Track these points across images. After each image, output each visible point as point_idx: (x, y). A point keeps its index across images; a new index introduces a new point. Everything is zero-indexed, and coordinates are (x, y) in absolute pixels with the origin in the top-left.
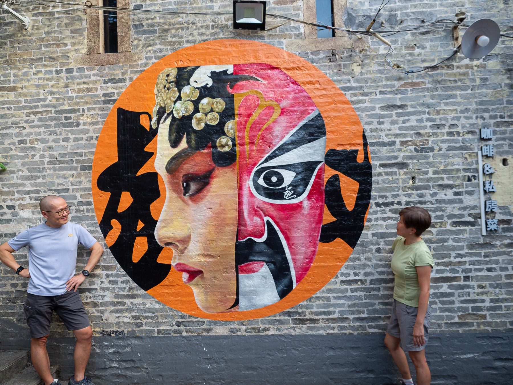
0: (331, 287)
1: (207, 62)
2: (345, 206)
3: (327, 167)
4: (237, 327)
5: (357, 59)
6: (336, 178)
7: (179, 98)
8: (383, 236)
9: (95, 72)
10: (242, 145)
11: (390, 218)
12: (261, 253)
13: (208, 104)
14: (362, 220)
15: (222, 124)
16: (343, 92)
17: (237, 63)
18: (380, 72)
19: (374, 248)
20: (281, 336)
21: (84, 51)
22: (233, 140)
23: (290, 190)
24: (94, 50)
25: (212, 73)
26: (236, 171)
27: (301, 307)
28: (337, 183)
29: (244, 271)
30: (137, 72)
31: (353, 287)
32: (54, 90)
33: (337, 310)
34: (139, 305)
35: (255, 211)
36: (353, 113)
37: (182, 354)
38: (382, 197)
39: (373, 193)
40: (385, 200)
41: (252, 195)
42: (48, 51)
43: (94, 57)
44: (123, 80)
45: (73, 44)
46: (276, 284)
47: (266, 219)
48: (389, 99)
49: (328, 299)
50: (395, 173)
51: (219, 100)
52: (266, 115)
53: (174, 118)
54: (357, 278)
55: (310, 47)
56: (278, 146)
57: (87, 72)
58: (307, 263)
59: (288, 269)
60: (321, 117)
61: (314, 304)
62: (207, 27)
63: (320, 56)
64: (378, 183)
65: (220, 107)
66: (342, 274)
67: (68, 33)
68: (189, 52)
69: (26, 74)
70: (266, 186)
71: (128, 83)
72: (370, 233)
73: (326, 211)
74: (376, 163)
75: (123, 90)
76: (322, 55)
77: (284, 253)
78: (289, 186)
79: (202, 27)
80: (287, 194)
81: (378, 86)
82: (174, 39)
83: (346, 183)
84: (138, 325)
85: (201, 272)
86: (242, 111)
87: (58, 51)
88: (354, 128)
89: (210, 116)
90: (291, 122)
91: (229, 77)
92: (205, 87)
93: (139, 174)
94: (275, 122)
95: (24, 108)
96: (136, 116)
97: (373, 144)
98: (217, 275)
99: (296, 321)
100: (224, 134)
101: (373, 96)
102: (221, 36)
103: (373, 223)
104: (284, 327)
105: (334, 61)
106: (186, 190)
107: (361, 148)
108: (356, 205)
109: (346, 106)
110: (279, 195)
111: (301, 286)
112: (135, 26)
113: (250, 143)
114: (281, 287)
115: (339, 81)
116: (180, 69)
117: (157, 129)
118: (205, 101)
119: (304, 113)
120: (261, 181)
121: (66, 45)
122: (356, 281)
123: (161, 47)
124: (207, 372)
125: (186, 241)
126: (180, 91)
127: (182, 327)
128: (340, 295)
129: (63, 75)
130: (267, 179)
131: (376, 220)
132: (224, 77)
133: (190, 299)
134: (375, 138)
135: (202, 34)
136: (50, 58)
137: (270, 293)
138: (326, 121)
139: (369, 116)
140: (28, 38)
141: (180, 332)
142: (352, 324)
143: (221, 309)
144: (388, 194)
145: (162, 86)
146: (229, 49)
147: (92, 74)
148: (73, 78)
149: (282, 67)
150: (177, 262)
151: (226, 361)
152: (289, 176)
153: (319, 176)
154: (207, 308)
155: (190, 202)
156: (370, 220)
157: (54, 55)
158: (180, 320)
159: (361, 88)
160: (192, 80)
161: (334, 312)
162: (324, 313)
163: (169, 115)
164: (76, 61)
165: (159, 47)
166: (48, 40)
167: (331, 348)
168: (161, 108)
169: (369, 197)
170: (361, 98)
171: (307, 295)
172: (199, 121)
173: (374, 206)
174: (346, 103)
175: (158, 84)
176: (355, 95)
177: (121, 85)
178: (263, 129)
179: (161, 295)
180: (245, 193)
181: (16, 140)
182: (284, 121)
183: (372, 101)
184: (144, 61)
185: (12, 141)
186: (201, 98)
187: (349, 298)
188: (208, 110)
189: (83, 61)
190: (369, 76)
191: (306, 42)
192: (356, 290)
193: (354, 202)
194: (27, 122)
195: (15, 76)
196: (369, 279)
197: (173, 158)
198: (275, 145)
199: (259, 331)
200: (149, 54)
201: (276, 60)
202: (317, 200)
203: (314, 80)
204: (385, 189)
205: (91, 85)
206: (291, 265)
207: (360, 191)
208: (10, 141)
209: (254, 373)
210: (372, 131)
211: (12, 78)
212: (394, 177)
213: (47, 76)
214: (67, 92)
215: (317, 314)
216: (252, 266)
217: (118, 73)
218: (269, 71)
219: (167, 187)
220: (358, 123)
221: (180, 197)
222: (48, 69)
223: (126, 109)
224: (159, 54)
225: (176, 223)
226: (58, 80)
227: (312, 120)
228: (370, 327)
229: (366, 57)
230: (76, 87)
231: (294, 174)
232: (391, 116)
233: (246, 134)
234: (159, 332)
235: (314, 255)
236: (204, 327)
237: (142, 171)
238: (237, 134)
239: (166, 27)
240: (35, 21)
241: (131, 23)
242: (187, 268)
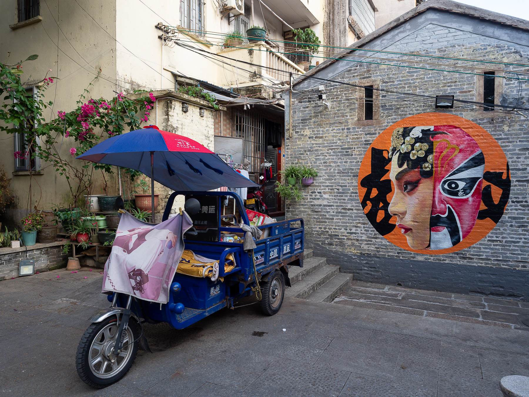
0: (482, 242)
1: (419, 125)
2: (493, 201)
3: (484, 180)
4: (429, 257)
5: (506, 122)
6: (489, 186)
7: (404, 143)
8: (514, 218)
9: (361, 129)
10: (436, 167)
11: (519, 209)
12: (444, 222)
13: (419, 146)
14: (503, 209)
15: (426, 156)
16: (497, 141)
17: (436, 125)
18: (520, 130)
19: (509, 224)
20: (452, 264)
21: (356, 119)
22: (432, 165)
23: (462, 192)
24: (361, 119)
25: (422, 130)
26: (433, 181)
27: (465, 251)
28: (489, 189)
29: (434, 230)
30: (382, 129)
31: (495, 243)
32: (341, 138)
33: (485, 254)
34: (379, 242)
35: (442, 201)
36: (501, 152)
37: (400, 267)
38: (516, 198)
39: (510, 196)
40: (517, 200)
41: (440, 193)
42: (338, 119)
43: (361, 122)
44: (375, 134)
45: (351, 116)
46: (451, 238)
47: (447, 205)
48: (525, 145)
49: (480, 248)
50: (525, 186)
51: (425, 144)
52: (451, 152)
53: (400, 153)
54: (497, 239)
55: (479, 116)
56: (456, 169)
57: (357, 130)
58: (469, 229)
59: (458, 231)
60: (482, 154)
61: (472, 250)
62: (421, 106)
63: (484, 121)
64: (514, 190)
65: (426, 148)
66: (489, 237)
67: (348, 110)
68: (410, 119)
69: (328, 130)
70: (448, 189)
71: (377, 135)
72: (507, 216)
73: (482, 203)
74: (514, 179)
75: (375, 138)
76: (485, 121)
77: (456, 223)
78: (461, 189)
79: (418, 106)
80: (460, 193)
81: (519, 138)
82: (402, 113)
83: (495, 190)
84: (378, 252)
85: (411, 229)
86: (438, 150)
87: (343, 119)
88: (502, 160)
89: (420, 152)
90: (465, 157)
91: (431, 132)
92: (418, 138)
93: (381, 180)
94: (456, 156)
95: (326, 146)
96: (381, 151)
97: (513, 169)
98: (419, 231)
99: (461, 258)
100: (427, 162)
101: (515, 143)
102: (428, 111)
103: (509, 211)
104: (454, 260)
105: (492, 124)
106: (406, 189)
107: (505, 171)
108: (500, 201)
109: (498, 148)
110: (456, 194)
111: (465, 241)
112: (382, 106)
113: (441, 167)
114: (454, 240)
115: (495, 135)
116: (405, 128)
117: (392, 158)
118: (417, 145)
119: (472, 152)
120: (446, 186)
121: (347, 116)
122: (497, 241)
123: (396, 117)
124: (412, 277)
125: (404, 213)
126: (404, 139)
127: (400, 255)
128: (487, 247)
129: (345, 131)
130: (449, 185)
131: (511, 210)
132: (428, 132)
133: (405, 242)
134: (514, 166)
135: (418, 110)
136: (339, 122)
137: (448, 243)
138: (485, 156)
139: (511, 154)
140: (329, 113)
141: (399, 257)
142: (493, 262)
143: (421, 248)
144: (519, 196)
145: (395, 137)
146: (432, 118)
147: (360, 130)
148: (350, 132)
149: (461, 127)
150: (399, 223)
151: (422, 273)
152: (462, 185)
153: (479, 185)
154: (413, 247)
155: (407, 195)
156: (507, 210)
157: (341, 121)
158: (399, 251)
159: (508, 138)
160: (411, 134)
161: (483, 255)
162: (477, 255)
163: (398, 151)
164: (352, 124)
165: (394, 117)
166: (338, 114)
167: (480, 273)
168: (394, 147)
169: (508, 198)
170: (507, 144)
171: (468, 245)
172: (414, 155)
173: (511, 202)
174: (498, 146)
175: (393, 136)
176: (504, 142)
177: (374, 136)
178: (449, 159)
179: (390, 239)
180: (437, 192)
181: (322, 161)
182: (461, 156)
183: (514, 146)
184: (386, 124)
185: (320, 162)
186: (415, 143)
187: (492, 249)
188: (419, 149)
189: (355, 124)
190: (513, 132)
191: (477, 113)
192: (496, 245)
194: (327, 153)
195: (322, 131)
196: (504, 240)
197: (399, 173)
198: (455, 168)
199: (440, 261)
200: (389, 121)
201: (458, 123)
202: (477, 198)
203: (479, 134)
204: (518, 194)
205: (359, 136)
206: (460, 229)
207: (503, 194)
209: (437, 280)
210: (512, 162)
211: (321, 132)
212: (524, 188)
213: (338, 131)
214: (347, 139)
215: (473, 255)
216: (439, 228)
217: (372, 130)
218: (454, 129)
219: (395, 187)
220: (505, 158)
221: (402, 192)
222: (338, 128)
223: (376, 148)
224: (394, 121)
225: (399, 205)
226: (343, 133)
227: (477, 155)
228: (503, 265)
229: (512, 121)
230: (351, 137)
231: (465, 183)
232: (525, 154)
233: (439, 162)
234: (388, 256)
235: (473, 225)
236: (411, 255)
237: (383, 179)
238: (434, 162)
239: (399, 106)
240: (333, 105)
241: (380, 105)
242: (404, 227)
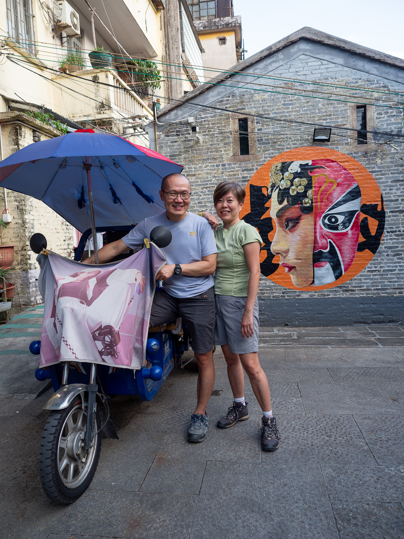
0: (363, 274)
1: (298, 159)
2: (370, 233)
3: (361, 213)
4: (313, 294)
5: (379, 155)
6: (366, 219)
7: (283, 179)
8: (390, 248)
9: (237, 165)
10: (316, 202)
11: (394, 239)
12: (326, 258)
13: (298, 181)
14: (379, 240)
15: (306, 192)
16: (371, 174)
17: (314, 159)
18: (391, 162)
19: (385, 254)
20: (336, 298)
21: (231, 154)
22: (312, 200)
23: (342, 226)
24: (236, 154)
25: (300, 165)
26: (313, 216)
27: (347, 284)
28: (366, 221)
29: (317, 266)
30: (260, 165)
31: (374, 273)
32: (216, 175)
33: (365, 285)
34: (263, 284)
35: (323, 237)
36: (376, 185)
37: (286, 307)
38: (390, 228)
39: (386, 226)
40: (392, 230)
41: (321, 228)
42: (212, 155)
43: (237, 158)
44: (253, 170)
45: (225, 151)
46: (334, 273)
47: (329, 240)
48: (396, 177)
49: (361, 280)
50: (398, 216)
51: (304, 179)
52: (329, 186)
53: (280, 189)
54: (376, 269)
55: (353, 150)
56: (335, 203)
57: (233, 166)
58: (350, 262)
59: (340, 265)
60: (359, 187)
61: (353, 282)
62: (297, 140)
63: (359, 155)
64: (388, 221)
65: (305, 183)
66: (368, 267)
67: (222, 145)
68: (288, 154)
69: (200, 167)
70: (329, 223)
71: (255, 171)
72: (383, 246)
73: (361, 236)
74: (388, 210)
75: (253, 175)
76: (360, 154)
77: (338, 257)
78: (341, 223)
79: (295, 140)
80: (340, 227)
81: (390, 170)
82: (280, 147)
83: (371, 221)
84: (263, 294)
85: (295, 267)
86: (316, 185)
87: (217, 155)
88: (377, 192)
89: (299, 187)
90: (343, 190)
91: (309, 167)
92: (296, 173)
93: (262, 218)
94: (334, 190)
95: (200, 185)
96: (259, 189)
97: (386, 201)
98: (303, 268)
99: (344, 291)
100: (307, 197)
101: (387, 176)
102: (305, 145)
103: (385, 241)
104: (337, 294)
105: (366, 157)
106: (287, 226)
107: (380, 203)
108: (377, 232)
109: (372, 181)
110: (336, 228)
111: (347, 274)
112: (258, 140)
113: (320, 201)
114: (336, 274)
115: (369, 168)
116: (283, 163)
117: (271, 195)
118: (297, 180)
119: (349, 185)
120: (326, 221)
121: (221, 151)
122: (375, 271)
123: (273, 151)
124: (298, 316)
125: (287, 252)
126: (283, 175)
127: (285, 294)
128: (367, 277)
129: (220, 167)
130: (329, 220)
131: (387, 240)
132: (307, 167)
133: (289, 280)
134: (388, 198)
135: (295, 144)
136: (213, 158)
137: (330, 277)
138: (361, 189)
139: (385, 186)
140: (201, 148)
141: (284, 297)
142: (373, 292)
143: (305, 285)
144: (394, 226)
145: (273, 172)
146: (310, 152)
147: (236, 166)
148: (226, 169)
149: (338, 161)
150: (283, 262)
151: (308, 310)
152: (341, 218)
153: (357, 218)
154: (298, 285)
155: (289, 232)
156: (383, 240)
157: (215, 157)
158: (284, 291)
159: (381, 171)
160: (289, 169)
161: (364, 286)
162: (358, 287)
163: (277, 187)
164: (227, 160)
165: (272, 151)
166: (211, 149)
167: (362, 304)
168: (273, 184)
169: (383, 228)
170: (380, 176)
171: (350, 278)
172: (293, 190)
173: (386, 233)
174: (373, 179)
175: (271, 171)
176: (377, 175)
177: (251, 172)
178: (328, 194)
179: (274, 279)
180: (318, 227)
181: (197, 202)
182: (339, 190)
183: (386, 178)
184: (263, 159)
185: (195, 202)
186: (294, 178)
187: (372, 279)
188: (298, 184)
189: (231, 160)
190: (385, 165)
191: (351, 147)
192: (375, 275)
193: (376, 231)
194: (202, 192)
195: (195, 168)
196: (382, 269)
197: (280, 210)
198: (334, 203)
199: (325, 296)
200: (266, 155)
201: (335, 157)
202: (356, 230)
203: (355, 168)
204: (392, 224)
205: (235, 173)
206: (342, 263)
207: (379, 225)
208: (193, 202)
209: (322, 316)
210: (386, 194)
211: (193, 170)
212: (397, 218)
213: (212, 168)
214: (223, 176)
215: (355, 287)
216: (322, 264)
217: (250, 166)
218: (331, 163)
219: (277, 224)
220: (379, 190)
221: (284, 230)
222: (212, 164)
223: (255, 185)
224: (272, 155)
225: (282, 243)
226: (218, 170)
227: (354, 189)
228: (382, 293)
229: (384, 154)
230: (227, 174)
231: (344, 217)
232: (397, 186)
233: (318, 197)
234: (273, 297)
235: (354, 258)
236: (296, 294)
237: (263, 217)
238: (313, 197)
239: (275, 140)
240: (204, 139)
241: (256, 139)
242: (287, 265)
